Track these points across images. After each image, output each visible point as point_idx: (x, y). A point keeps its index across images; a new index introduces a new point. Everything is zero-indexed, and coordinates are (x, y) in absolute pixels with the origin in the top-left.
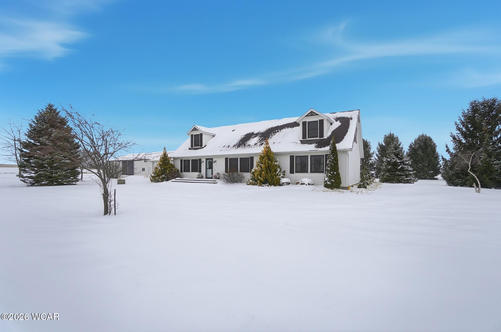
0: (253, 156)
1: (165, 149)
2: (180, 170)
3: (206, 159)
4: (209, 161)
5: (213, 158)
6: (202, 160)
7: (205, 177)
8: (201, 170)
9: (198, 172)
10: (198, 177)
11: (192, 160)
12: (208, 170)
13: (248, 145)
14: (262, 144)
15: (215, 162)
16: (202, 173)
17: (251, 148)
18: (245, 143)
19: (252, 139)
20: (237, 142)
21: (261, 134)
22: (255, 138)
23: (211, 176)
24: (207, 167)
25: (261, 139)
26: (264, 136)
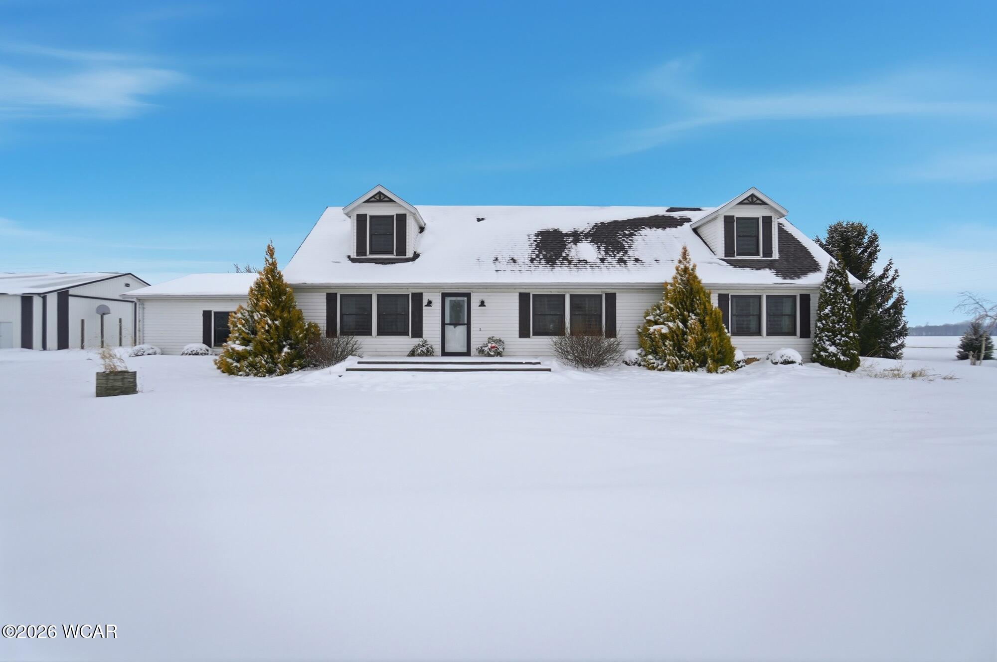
0: (613, 291)
1: (271, 252)
3: (442, 294)
4: (450, 301)
5: (470, 294)
6: (424, 297)
7: (440, 350)
8: (424, 329)
9: (413, 337)
10: (412, 354)
11: (379, 296)
12: (449, 329)
13: (580, 261)
14: (621, 261)
15: (482, 304)
16: (428, 340)
17: (596, 270)
18: (564, 255)
19: (573, 246)
20: (530, 252)
21: (587, 236)
22: (578, 244)
23: (464, 350)
24: (447, 320)
25: (602, 248)
26: (605, 243)
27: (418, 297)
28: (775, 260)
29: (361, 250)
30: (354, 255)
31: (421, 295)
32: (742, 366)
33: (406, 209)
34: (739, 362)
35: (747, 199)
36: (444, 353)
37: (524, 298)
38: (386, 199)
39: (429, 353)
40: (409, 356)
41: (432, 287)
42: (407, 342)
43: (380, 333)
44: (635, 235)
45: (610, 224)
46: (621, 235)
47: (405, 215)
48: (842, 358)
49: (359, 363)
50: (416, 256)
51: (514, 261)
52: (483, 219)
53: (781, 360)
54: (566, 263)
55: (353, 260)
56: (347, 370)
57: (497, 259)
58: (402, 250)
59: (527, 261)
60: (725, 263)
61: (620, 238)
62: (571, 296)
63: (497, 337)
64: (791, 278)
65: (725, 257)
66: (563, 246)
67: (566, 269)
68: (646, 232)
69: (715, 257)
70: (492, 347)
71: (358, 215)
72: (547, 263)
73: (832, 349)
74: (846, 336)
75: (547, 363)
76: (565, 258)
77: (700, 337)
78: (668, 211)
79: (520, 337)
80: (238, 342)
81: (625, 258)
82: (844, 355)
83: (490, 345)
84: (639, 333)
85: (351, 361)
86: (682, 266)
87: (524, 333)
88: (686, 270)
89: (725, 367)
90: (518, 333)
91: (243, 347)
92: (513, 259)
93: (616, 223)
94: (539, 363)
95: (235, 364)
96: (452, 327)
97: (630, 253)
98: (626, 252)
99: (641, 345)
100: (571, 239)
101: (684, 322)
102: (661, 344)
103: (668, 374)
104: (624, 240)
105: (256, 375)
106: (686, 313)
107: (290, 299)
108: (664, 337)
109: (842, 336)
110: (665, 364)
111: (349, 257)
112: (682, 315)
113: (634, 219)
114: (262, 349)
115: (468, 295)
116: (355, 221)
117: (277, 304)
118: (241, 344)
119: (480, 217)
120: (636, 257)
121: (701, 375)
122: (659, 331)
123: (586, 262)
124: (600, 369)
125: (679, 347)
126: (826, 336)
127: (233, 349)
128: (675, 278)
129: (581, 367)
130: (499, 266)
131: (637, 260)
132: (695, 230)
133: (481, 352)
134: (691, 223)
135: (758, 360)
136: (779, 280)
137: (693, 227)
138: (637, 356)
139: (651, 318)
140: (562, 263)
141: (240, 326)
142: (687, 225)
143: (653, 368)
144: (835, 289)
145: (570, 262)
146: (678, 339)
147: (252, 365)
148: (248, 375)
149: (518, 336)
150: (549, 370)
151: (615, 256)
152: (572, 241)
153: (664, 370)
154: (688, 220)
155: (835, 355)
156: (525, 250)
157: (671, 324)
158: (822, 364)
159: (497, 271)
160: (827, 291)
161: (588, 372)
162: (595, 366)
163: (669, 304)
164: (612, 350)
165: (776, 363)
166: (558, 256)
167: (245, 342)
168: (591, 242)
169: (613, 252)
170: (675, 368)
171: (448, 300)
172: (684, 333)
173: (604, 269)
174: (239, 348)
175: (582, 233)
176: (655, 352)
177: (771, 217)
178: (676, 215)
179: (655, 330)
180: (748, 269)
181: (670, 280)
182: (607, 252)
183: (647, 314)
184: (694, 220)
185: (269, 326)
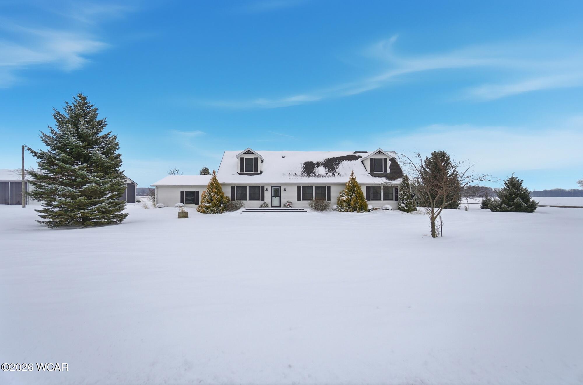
0: (330, 185)
1: (214, 172)
2: (230, 197)
3: (271, 186)
4: (274, 189)
5: (281, 186)
7: (270, 205)
8: (265, 198)
9: (261, 201)
10: (261, 207)
11: (249, 187)
12: (274, 198)
13: (319, 174)
14: (333, 174)
15: (285, 190)
16: (266, 202)
17: (324, 178)
18: (313, 172)
19: (317, 168)
20: (301, 171)
21: (322, 164)
22: (319, 167)
23: (279, 205)
24: (273, 195)
25: (327, 169)
26: (329, 167)
27: (263, 187)
28: (388, 174)
29: (242, 170)
30: (239, 172)
31: (264, 186)
32: (371, 211)
33: (257, 156)
34: (370, 209)
35: (377, 152)
36: (272, 207)
37: (299, 187)
38: (251, 153)
39: (267, 206)
40: (260, 207)
41: (268, 184)
42: (259, 203)
43: (250, 200)
44: (340, 164)
45: (331, 159)
46: (335, 163)
47: (257, 158)
48: (405, 208)
49: (246, 209)
50: (261, 172)
51: (296, 174)
52: (284, 157)
53: (385, 209)
54: (314, 175)
55: (239, 174)
56: (243, 212)
57: (290, 174)
58: (256, 170)
59: (300, 175)
60: (370, 175)
61: (334, 165)
62: (315, 187)
63: (290, 201)
64: (392, 181)
65: (370, 172)
66: (313, 168)
67: (314, 177)
68: (345, 163)
69: (367, 172)
70: (289, 204)
71: (241, 158)
72: (307, 175)
73: (403, 205)
74: (407, 201)
75: (306, 210)
76: (314, 173)
77: (355, 201)
78: (354, 153)
79: (298, 201)
80: (206, 203)
81: (335, 173)
82: (406, 207)
83: (287, 204)
84: (338, 200)
85: (243, 209)
86: (352, 177)
87: (299, 200)
88: (353, 178)
89: (363, 211)
90: (297, 199)
91: (209, 205)
92: (295, 174)
93: (334, 158)
94: (303, 210)
95: (206, 210)
96: (274, 197)
97: (337, 171)
98: (335, 171)
99: (338, 204)
100: (316, 165)
101: (351, 196)
102: (343, 203)
103: (345, 213)
104: (335, 166)
105: (213, 213)
106: (351, 193)
107: (221, 188)
108: (344, 201)
109: (406, 201)
110: (344, 210)
111: (238, 172)
112: (350, 194)
113: (341, 157)
114: (215, 205)
115: (280, 187)
116: (240, 160)
117: (218, 190)
118: (208, 204)
119: (283, 156)
120: (339, 173)
121: (355, 213)
122: (343, 199)
123: (321, 175)
124: (324, 211)
125: (349, 204)
126: (401, 201)
127: (205, 205)
128: (349, 181)
129: (317, 211)
130: (291, 176)
131: (339, 174)
132: (362, 162)
133: (284, 206)
134: (361, 158)
135: (379, 209)
136: (387, 182)
137: (362, 160)
138: (336, 207)
139: (341, 195)
140: (312, 175)
141: (207, 198)
142: (360, 159)
143: (340, 211)
144: (404, 185)
145: (315, 175)
146: (348, 202)
147: (212, 211)
148: (210, 213)
149: (297, 201)
150: (307, 212)
151: (331, 172)
152: (316, 167)
153: (344, 212)
154: (361, 157)
155: (403, 207)
156: (300, 170)
157: (346, 197)
158: (400, 210)
159: (290, 178)
160: (402, 185)
161: (319, 212)
162: (322, 210)
163: (346, 190)
164: (328, 205)
165: (383, 210)
166: (311, 172)
167: (209, 203)
168: (323, 166)
169: (331, 170)
170: (347, 211)
171: (273, 188)
172: (351, 200)
173: (327, 177)
174: (207, 205)
175: (320, 163)
176: (341, 206)
177: (387, 158)
178: (356, 155)
179: (342, 199)
180: (377, 177)
181: (348, 182)
182: (328, 171)
183: (340, 193)
184: (363, 157)
185: (217, 198)
